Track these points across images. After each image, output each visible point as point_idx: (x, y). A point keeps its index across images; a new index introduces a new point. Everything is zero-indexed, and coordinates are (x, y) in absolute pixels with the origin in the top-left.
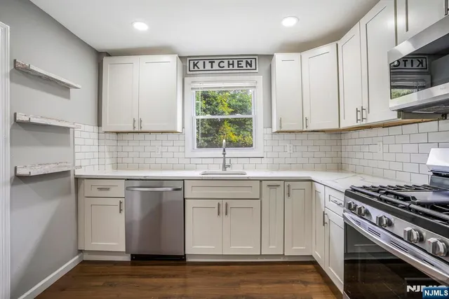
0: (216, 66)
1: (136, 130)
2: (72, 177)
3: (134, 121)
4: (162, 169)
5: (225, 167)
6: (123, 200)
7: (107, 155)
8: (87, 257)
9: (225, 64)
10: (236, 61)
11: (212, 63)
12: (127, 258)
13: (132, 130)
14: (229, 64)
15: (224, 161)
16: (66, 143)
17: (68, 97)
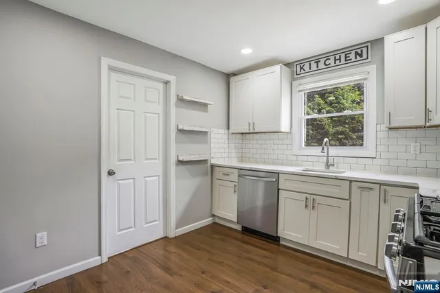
0: (321, 65)
1: (251, 131)
2: (209, 164)
3: (250, 124)
4: (274, 164)
5: (328, 165)
6: (236, 184)
7: (234, 151)
8: (217, 221)
9: (332, 61)
10: (343, 56)
11: (317, 63)
12: (239, 228)
13: (248, 131)
14: (335, 60)
15: (328, 159)
16: (206, 142)
17: (207, 111)
